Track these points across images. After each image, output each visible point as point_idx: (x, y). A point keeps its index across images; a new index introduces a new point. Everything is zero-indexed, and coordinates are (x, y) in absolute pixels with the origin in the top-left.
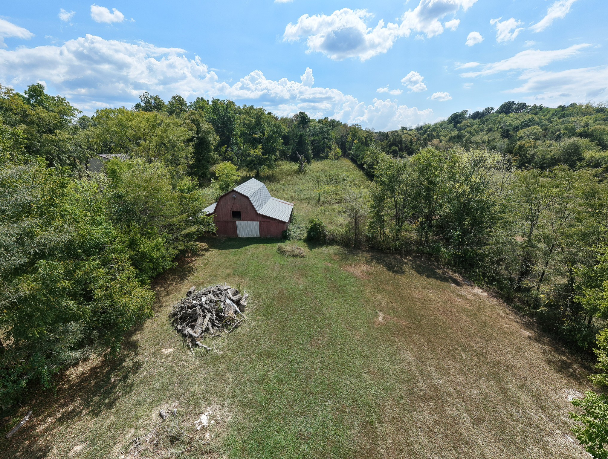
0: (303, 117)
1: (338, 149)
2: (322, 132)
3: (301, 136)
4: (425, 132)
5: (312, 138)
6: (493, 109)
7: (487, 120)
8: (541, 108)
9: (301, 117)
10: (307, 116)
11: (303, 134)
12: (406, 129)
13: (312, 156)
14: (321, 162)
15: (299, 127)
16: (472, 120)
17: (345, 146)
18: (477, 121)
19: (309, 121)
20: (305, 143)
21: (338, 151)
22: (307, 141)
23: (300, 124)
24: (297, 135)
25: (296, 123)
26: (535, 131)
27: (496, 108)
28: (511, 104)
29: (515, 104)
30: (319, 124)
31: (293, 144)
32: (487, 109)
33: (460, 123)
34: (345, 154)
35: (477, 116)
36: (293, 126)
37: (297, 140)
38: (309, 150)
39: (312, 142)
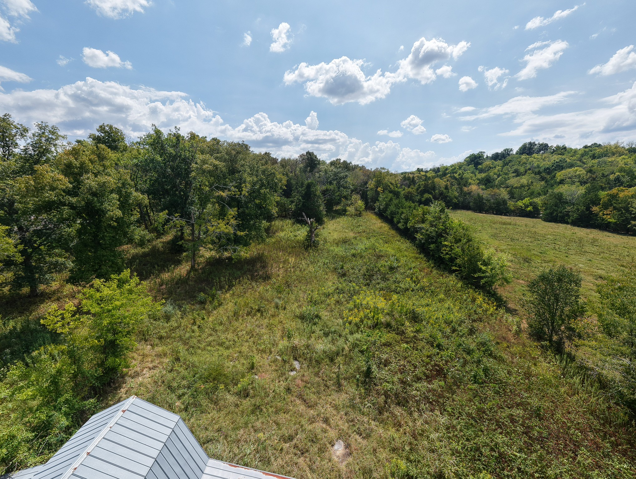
0: (311, 158)
1: (360, 202)
2: (337, 179)
3: (309, 186)
4: (445, 174)
5: (324, 188)
6: (511, 150)
7: (510, 161)
8: (565, 148)
9: (308, 159)
10: (316, 157)
11: (312, 183)
12: (422, 170)
13: (325, 213)
14: (338, 220)
15: (305, 171)
16: (493, 161)
17: (367, 195)
18: (499, 163)
19: (319, 162)
20: (315, 195)
21: (360, 203)
22: (318, 193)
23: (306, 167)
24: (302, 184)
25: (301, 165)
26: (578, 173)
27: (515, 149)
28: (532, 144)
29: (536, 145)
30: (333, 167)
31: (297, 197)
32: (505, 150)
33: (480, 164)
34: (369, 207)
35: (496, 157)
36: (298, 169)
37: (302, 190)
38: (320, 205)
39: (324, 192)
